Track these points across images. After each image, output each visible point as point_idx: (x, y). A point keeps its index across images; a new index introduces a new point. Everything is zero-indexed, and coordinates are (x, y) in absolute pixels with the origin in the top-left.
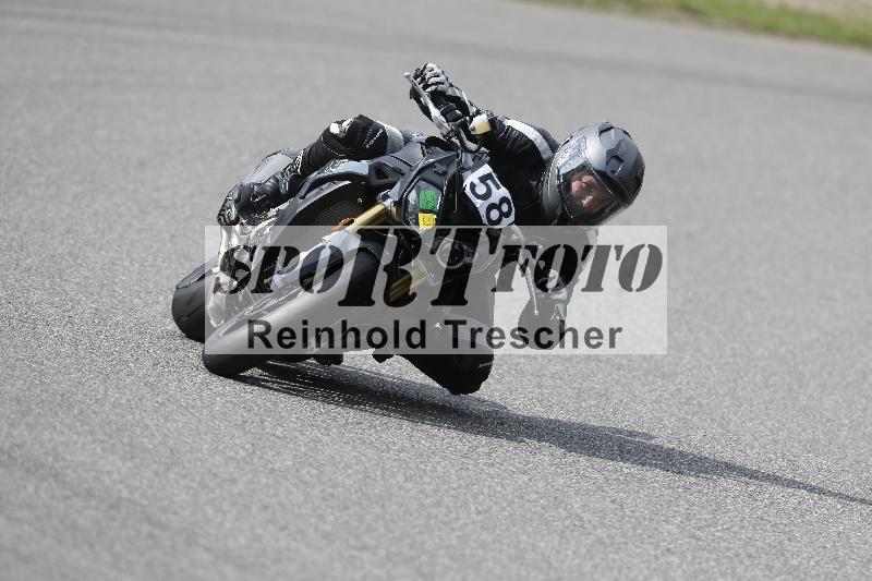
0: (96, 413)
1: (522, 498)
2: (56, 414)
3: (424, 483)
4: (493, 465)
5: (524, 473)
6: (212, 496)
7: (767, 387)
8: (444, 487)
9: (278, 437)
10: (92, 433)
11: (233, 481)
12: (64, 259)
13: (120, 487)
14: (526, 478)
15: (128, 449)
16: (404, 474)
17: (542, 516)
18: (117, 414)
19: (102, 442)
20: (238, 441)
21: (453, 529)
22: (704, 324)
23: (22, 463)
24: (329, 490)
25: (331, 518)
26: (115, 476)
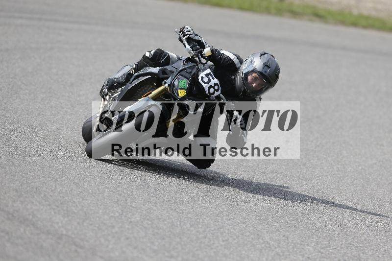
0: (51, 196)
1: (243, 234)
2: (34, 197)
3: (199, 228)
4: (229, 220)
5: (244, 223)
6: (103, 233)
7: (353, 185)
8: (208, 230)
9: (133, 207)
10: (49, 205)
11: (113, 227)
12: (37, 127)
13: (62, 229)
14: (244, 226)
15: (66, 212)
16: (190, 224)
17: (251, 242)
18: (61, 197)
19: (54, 209)
20: (115, 209)
21: (212, 249)
22: (325, 156)
23: (18, 219)
24: (156, 231)
25: (157, 243)
26: (60, 225)
